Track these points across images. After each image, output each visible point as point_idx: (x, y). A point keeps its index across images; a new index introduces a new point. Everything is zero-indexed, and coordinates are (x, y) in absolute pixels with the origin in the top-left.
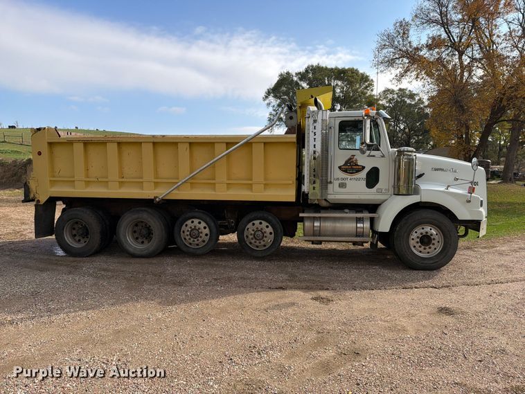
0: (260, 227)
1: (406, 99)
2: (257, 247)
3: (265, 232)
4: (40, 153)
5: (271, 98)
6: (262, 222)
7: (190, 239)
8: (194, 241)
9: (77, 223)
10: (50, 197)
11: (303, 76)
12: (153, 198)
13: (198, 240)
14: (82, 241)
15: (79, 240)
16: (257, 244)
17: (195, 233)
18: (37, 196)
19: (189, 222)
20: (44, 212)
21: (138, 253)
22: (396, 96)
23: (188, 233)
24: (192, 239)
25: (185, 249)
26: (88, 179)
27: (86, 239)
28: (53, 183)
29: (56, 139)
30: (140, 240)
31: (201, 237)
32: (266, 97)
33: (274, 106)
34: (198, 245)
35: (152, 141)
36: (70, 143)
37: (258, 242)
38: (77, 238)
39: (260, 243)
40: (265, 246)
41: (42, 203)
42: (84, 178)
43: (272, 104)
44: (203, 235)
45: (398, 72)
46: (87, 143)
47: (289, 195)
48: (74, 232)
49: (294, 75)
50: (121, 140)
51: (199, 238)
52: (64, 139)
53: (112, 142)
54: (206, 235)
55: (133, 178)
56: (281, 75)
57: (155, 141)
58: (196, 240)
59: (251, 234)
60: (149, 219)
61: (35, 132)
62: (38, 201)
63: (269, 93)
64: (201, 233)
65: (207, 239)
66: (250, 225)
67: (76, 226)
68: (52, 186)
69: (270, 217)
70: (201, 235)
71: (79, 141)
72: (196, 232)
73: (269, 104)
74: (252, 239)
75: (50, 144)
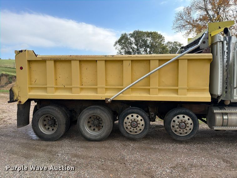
0: (184, 119)
1: (177, 47)
2: (181, 134)
3: (188, 124)
4: (21, 68)
5: (118, 45)
6: (185, 116)
7: (131, 128)
8: (133, 130)
9: (47, 117)
10: (29, 99)
11: (132, 35)
12: (105, 99)
13: (137, 129)
14: (51, 129)
15: (48, 129)
16: (181, 132)
17: (134, 124)
18: (19, 98)
19: (130, 116)
20: (23, 109)
21: (93, 138)
22: (173, 45)
23: (130, 124)
24: (132, 128)
25: (126, 135)
26: (57, 87)
27: (53, 128)
28: (31, 89)
29: (34, 58)
30: (92, 128)
31: (139, 127)
32: (115, 45)
33: (118, 49)
34: (136, 132)
35: (105, 59)
36: (44, 61)
37: (182, 130)
38: (47, 127)
39: (183, 131)
40: (186, 133)
41: (23, 103)
42: (54, 85)
43: (117, 48)
44: (140, 126)
45: (186, 31)
46: (57, 61)
47: (206, 97)
48: (45, 123)
49: (128, 35)
50: (82, 59)
51: (137, 128)
52: (40, 58)
53: (75, 60)
54: (143, 125)
55: (89, 85)
56: (122, 35)
57: (107, 59)
58: (135, 129)
59: (177, 125)
60: (102, 114)
61: (18, 53)
62: (20, 102)
63: (116, 43)
64: (139, 124)
65: (142, 128)
66: (175, 118)
67: (46, 119)
68: (30, 91)
69: (190, 113)
70: (139, 125)
71: (51, 59)
72: (136, 123)
73: (116, 48)
74: (177, 128)
75: (29, 62)
